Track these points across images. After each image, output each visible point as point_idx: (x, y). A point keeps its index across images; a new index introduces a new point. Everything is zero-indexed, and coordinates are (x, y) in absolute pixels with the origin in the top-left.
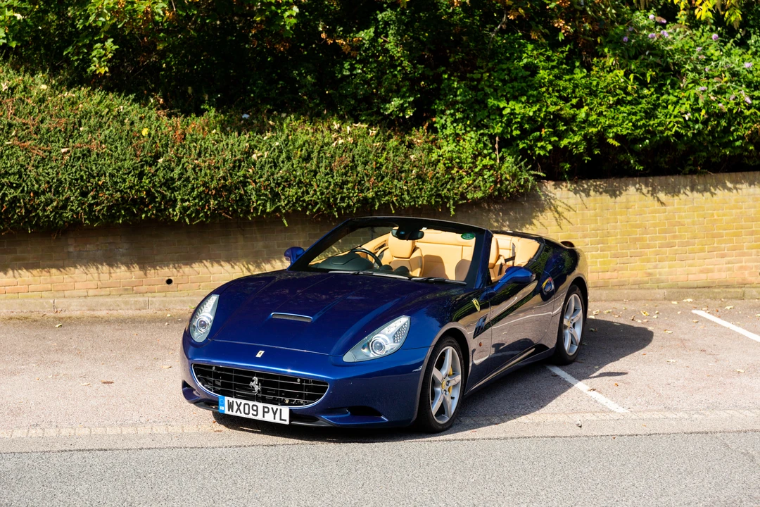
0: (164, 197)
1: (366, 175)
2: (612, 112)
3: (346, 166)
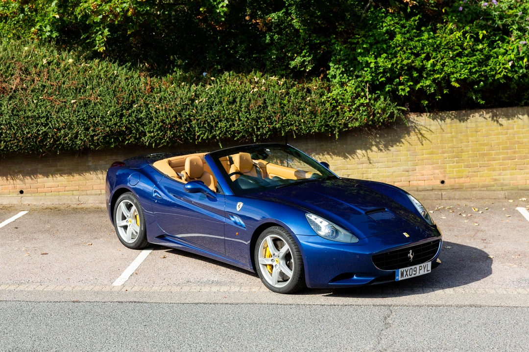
1: (274, 112)
2: (452, 63)
3: (260, 106)
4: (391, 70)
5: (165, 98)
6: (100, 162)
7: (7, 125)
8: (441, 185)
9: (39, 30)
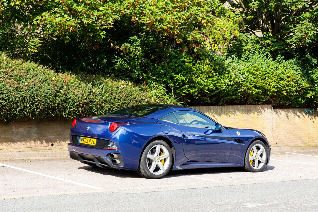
1: (132, 100)
3: (125, 96)
4: (184, 81)
6: (21, 129)
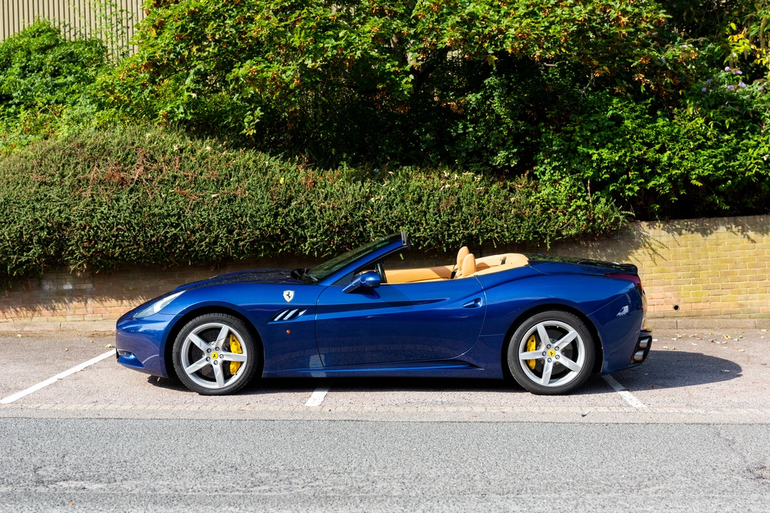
0: (296, 233)
1: (470, 214)
2: (693, 156)
3: (452, 207)
4: (618, 164)
5: (332, 194)
7: (125, 224)
8: (675, 311)
9: (170, 112)
